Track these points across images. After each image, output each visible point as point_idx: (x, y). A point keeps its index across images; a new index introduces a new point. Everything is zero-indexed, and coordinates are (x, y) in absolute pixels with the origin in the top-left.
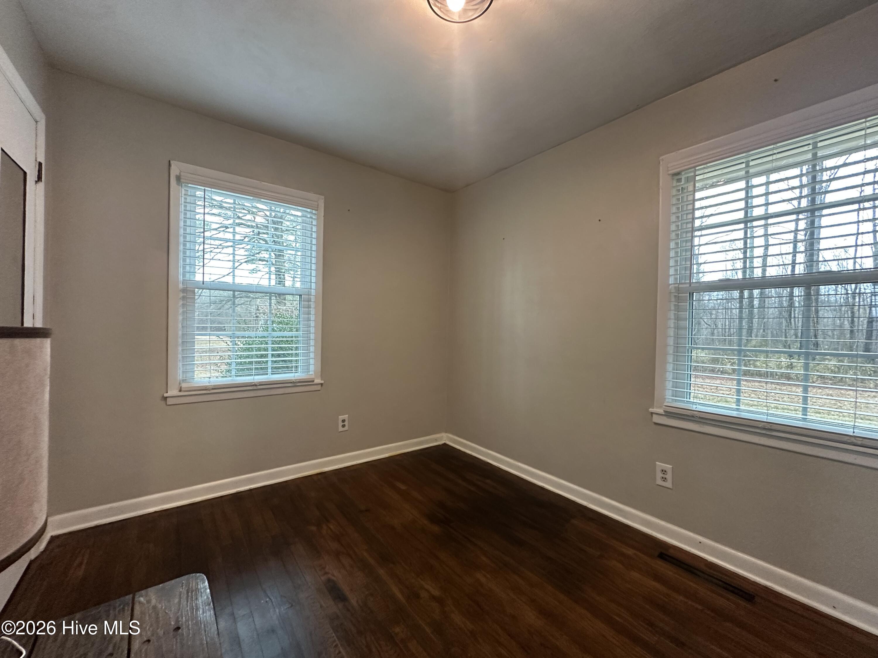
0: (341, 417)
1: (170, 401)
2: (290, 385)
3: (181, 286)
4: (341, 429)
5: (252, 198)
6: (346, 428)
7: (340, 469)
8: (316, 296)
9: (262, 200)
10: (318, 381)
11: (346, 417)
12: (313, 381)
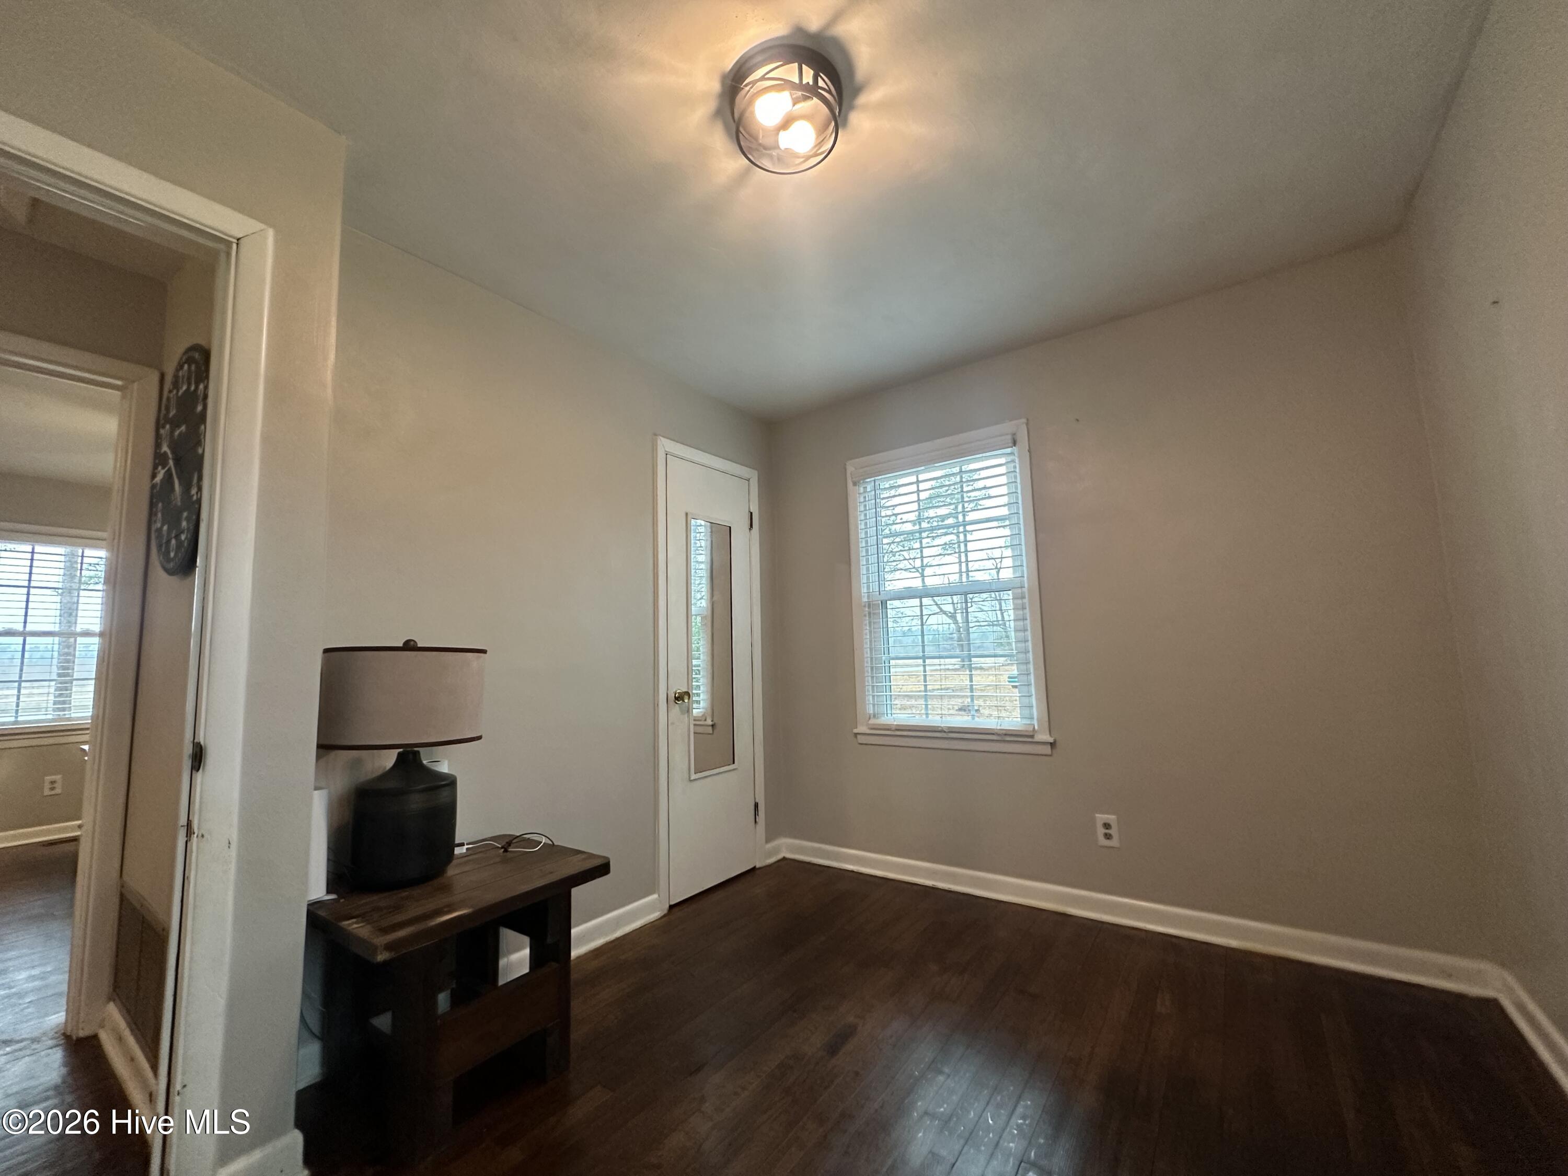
0: (1101, 818)
1: (861, 739)
2: (994, 737)
3: (865, 599)
4: (1103, 841)
5: (923, 468)
6: (1114, 842)
7: (1102, 923)
8: (1029, 590)
9: (936, 465)
10: (1045, 737)
11: (1111, 818)
12: (1032, 737)
